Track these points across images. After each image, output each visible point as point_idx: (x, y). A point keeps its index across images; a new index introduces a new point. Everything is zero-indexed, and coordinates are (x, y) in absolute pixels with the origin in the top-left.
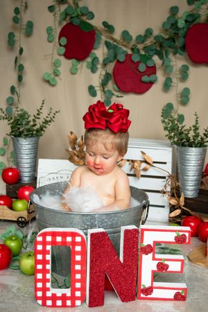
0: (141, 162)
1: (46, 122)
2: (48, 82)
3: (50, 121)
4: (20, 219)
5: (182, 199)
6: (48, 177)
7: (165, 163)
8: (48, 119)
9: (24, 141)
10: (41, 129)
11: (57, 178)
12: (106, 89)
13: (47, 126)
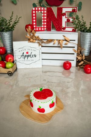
0: (63, 40)
1: (15, 23)
2: (13, 2)
3: (17, 22)
4: (9, 72)
5: (84, 56)
6: (18, 51)
7: (75, 40)
8: (16, 21)
9: (5, 33)
10: (13, 27)
11: (23, 50)
12: (41, 5)
13: (16, 25)
